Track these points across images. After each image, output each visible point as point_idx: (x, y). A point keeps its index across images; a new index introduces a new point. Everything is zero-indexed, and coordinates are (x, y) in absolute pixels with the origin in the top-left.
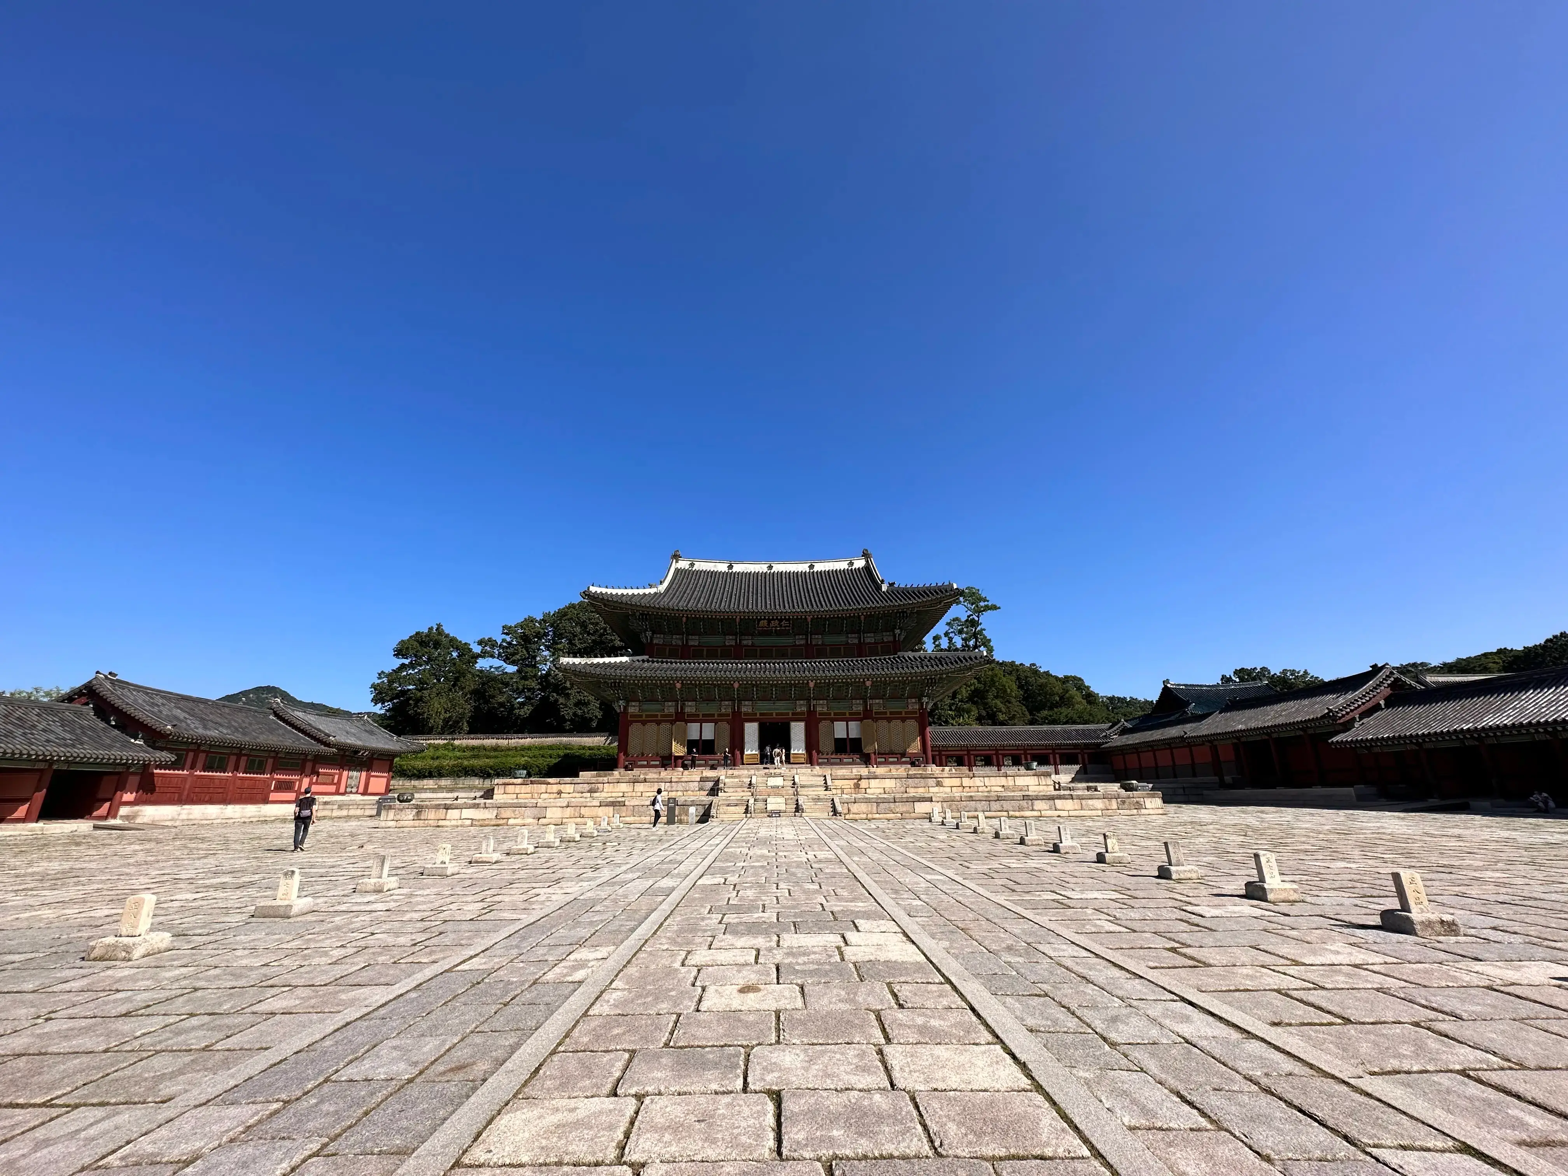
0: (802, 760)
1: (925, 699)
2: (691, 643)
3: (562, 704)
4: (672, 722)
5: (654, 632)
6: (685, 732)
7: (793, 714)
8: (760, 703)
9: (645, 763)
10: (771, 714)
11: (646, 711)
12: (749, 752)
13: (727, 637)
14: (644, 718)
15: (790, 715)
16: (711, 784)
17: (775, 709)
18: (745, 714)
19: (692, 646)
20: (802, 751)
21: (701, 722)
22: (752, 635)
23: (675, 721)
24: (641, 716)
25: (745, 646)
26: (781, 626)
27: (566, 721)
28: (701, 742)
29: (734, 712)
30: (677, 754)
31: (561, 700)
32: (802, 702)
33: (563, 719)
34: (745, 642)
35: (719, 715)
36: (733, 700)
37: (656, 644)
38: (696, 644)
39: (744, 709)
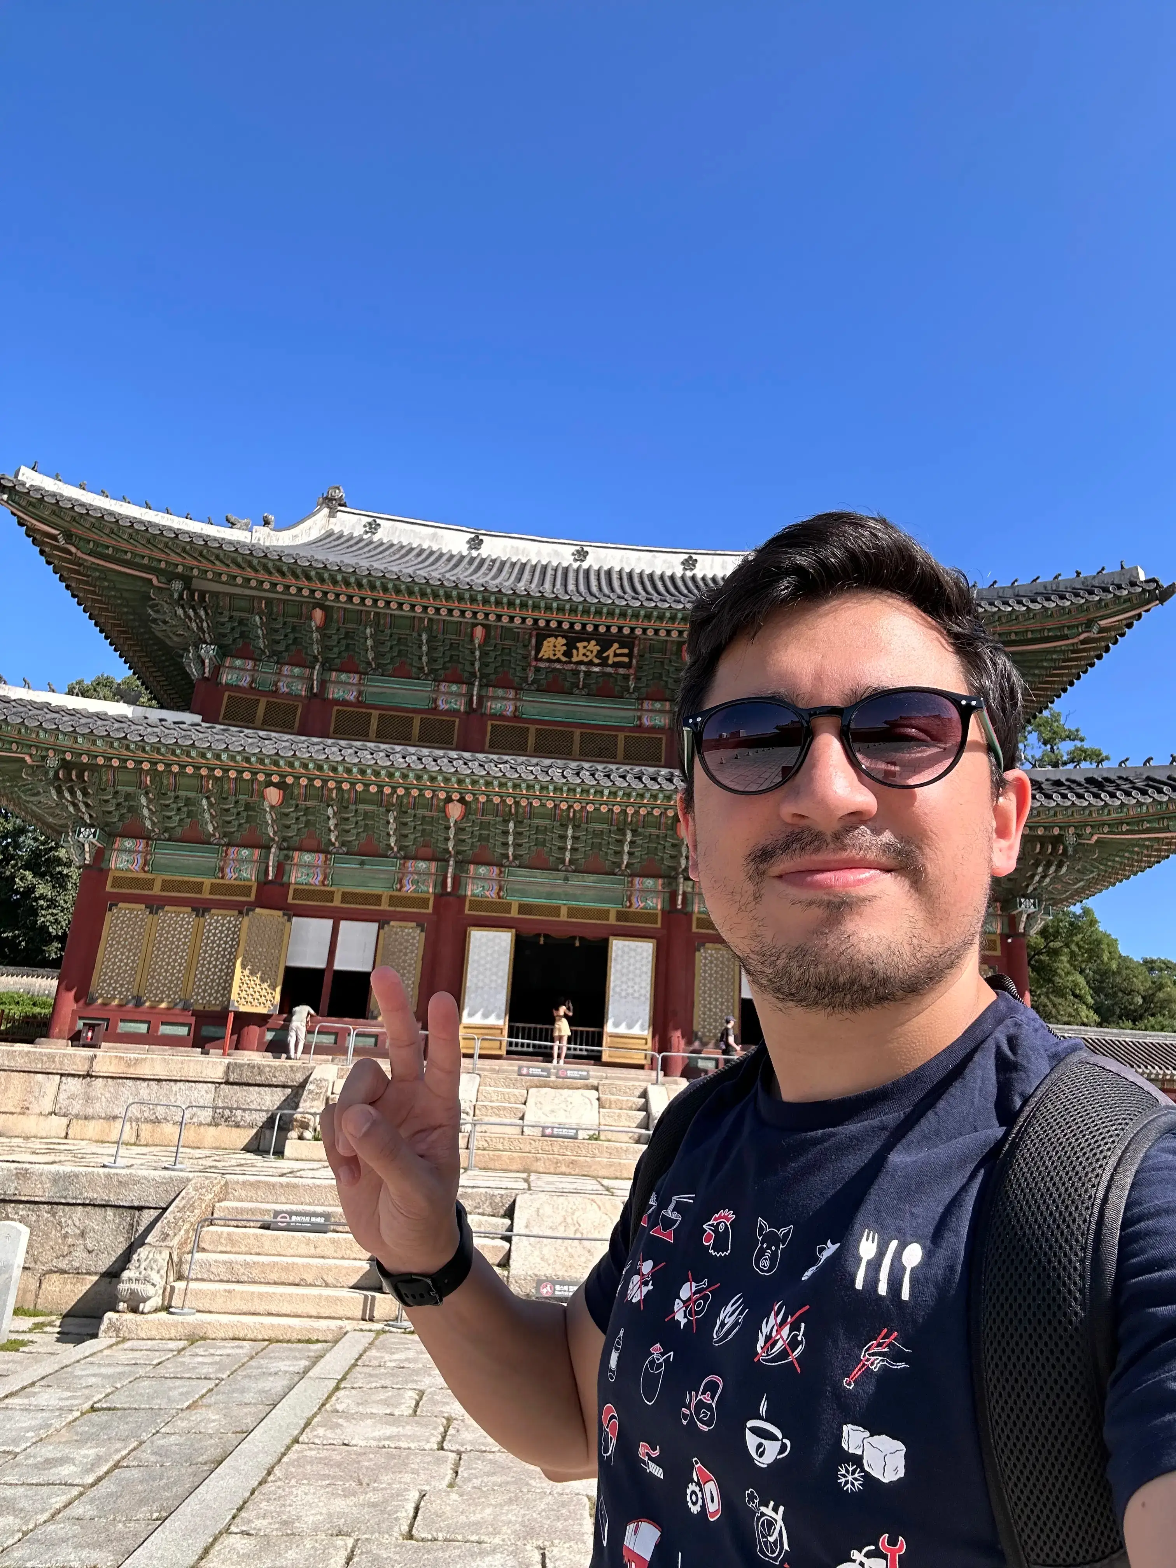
0: (638, 1058)
1: (1027, 906)
2: (335, 693)
3: (42, 897)
4: (242, 909)
5: (224, 652)
6: (281, 940)
7: (621, 916)
8: (523, 876)
9: (143, 1028)
10: (556, 910)
11: (165, 868)
12: (477, 1020)
13: (443, 687)
14: (156, 890)
15: (612, 920)
16: (272, 1099)
17: (568, 897)
18: (477, 904)
19: (337, 702)
20: (641, 1029)
21: (337, 916)
22: (518, 689)
23: (252, 906)
24: (149, 884)
25: (494, 716)
26: (604, 663)
27: (49, 939)
28: (328, 980)
29: (441, 896)
30: (242, 1009)
31: (43, 889)
32: (649, 882)
33: (43, 936)
34: (494, 706)
35: (394, 901)
36: (441, 858)
37: (229, 687)
38: (351, 697)
39: (472, 890)
